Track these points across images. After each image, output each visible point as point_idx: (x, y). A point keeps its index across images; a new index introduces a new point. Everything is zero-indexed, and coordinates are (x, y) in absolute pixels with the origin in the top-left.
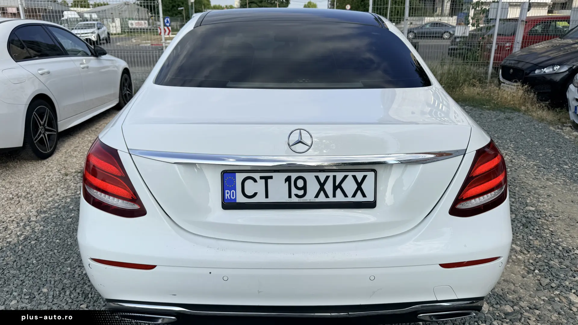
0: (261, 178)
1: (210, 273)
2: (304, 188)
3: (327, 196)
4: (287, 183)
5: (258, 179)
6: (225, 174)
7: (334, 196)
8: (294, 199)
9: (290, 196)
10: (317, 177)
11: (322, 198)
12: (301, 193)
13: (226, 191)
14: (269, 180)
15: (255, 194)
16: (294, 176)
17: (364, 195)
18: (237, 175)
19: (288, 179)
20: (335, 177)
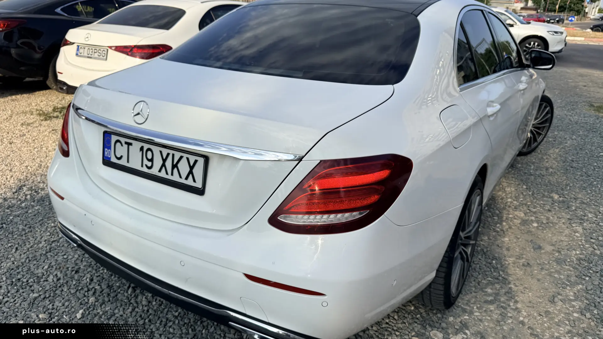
0: (126, 143)
1: (85, 215)
2: (151, 160)
3: (167, 174)
4: (141, 152)
5: (123, 143)
6: (105, 133)
7: (172, 174)
8: (145, 170)
9: (142, 166)
10: (161, 152)
11: (163, 174)
12: (149, 164)
13: (106, 149)
14: (130, 146)
15: (121, 157)
16: (146, 146)
17: (194, 181)
18: (113, 136)
19: (142, 149)
20: (173, 155)
